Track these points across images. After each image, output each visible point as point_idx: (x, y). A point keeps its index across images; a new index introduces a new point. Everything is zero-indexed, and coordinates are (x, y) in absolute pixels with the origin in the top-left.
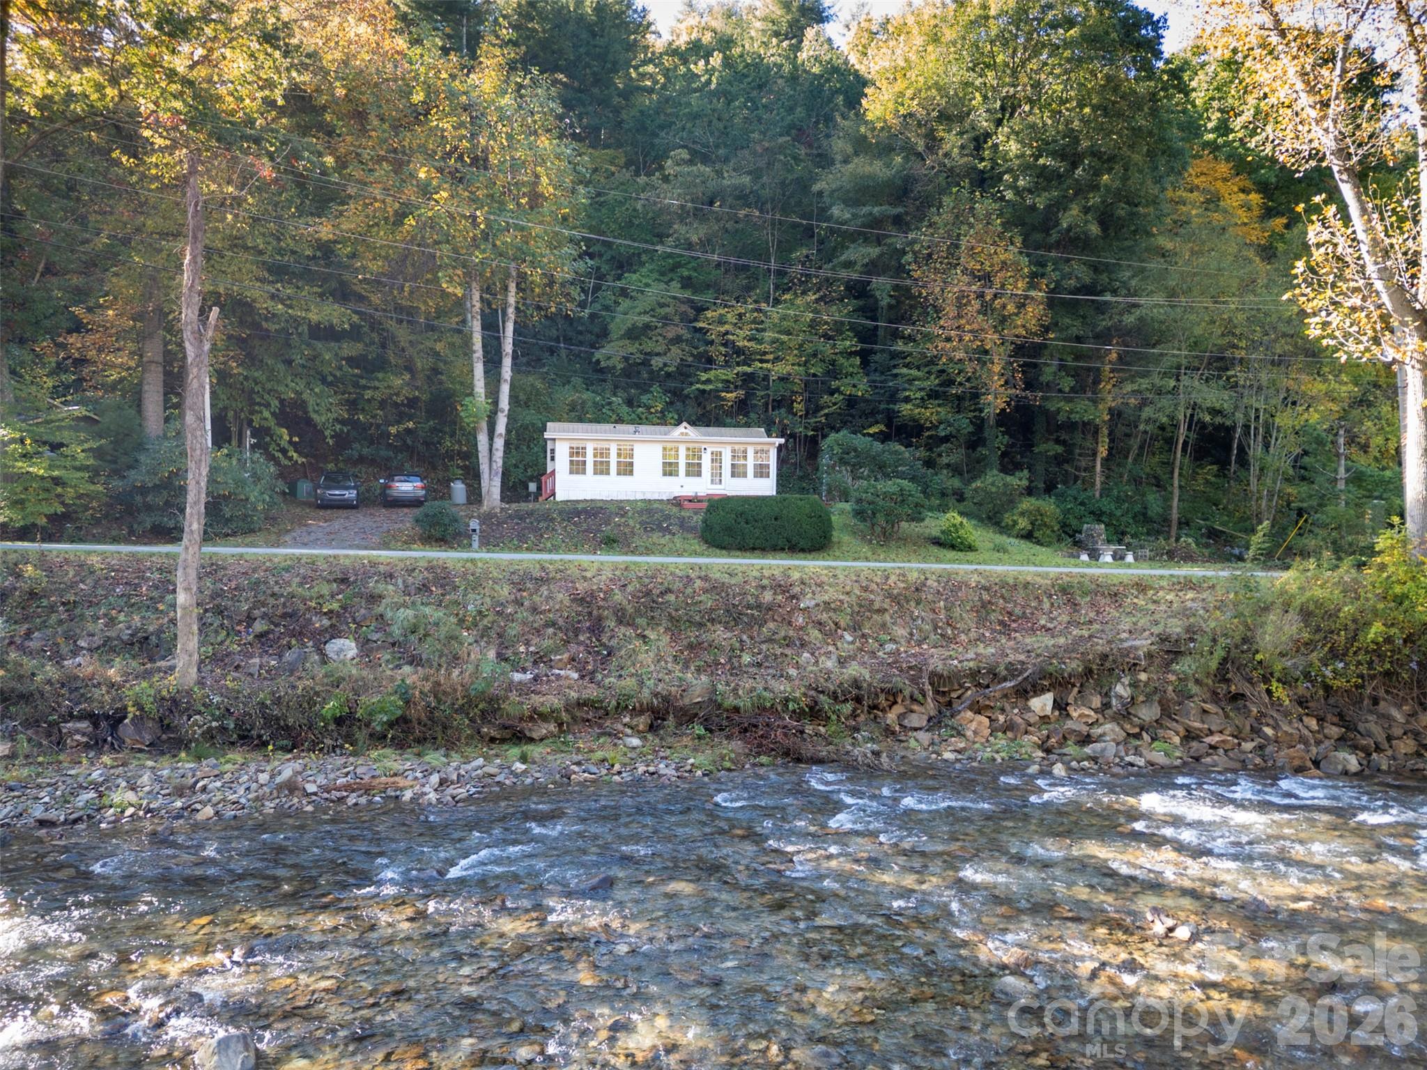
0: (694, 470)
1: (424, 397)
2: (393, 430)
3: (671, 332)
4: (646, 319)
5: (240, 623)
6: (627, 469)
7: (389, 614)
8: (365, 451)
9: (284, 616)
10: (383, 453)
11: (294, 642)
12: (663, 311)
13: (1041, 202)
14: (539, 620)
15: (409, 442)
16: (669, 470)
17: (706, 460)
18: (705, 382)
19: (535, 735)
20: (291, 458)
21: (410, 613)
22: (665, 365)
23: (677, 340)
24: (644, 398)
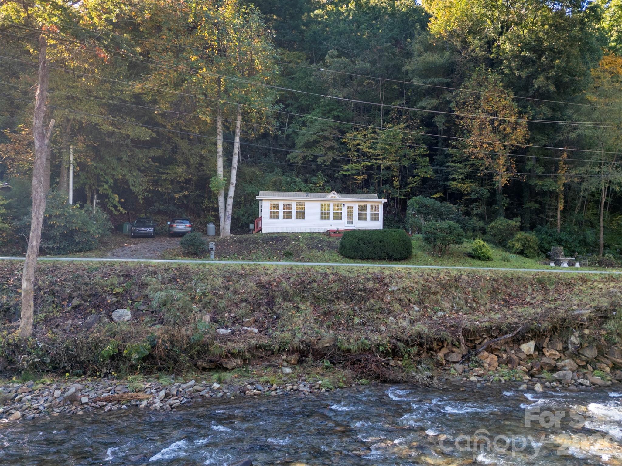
0: (338, 216)
2: (177, 196)
3: (328, 144)
4: (315, 137)
5: (64, 300)
6: (301, 215)
7: (151, 294)
8: (162, 207)
9: (90, 296)
10: (171, 208)
11: (93, 311)
12: (323, 134)
13: (524, 74)
14: (238, 298)
15: (185, 202)
16: (325, 216)
17: (345, 211)
18: (346, 171)
19: (229, 367)
20: (119, 211)
21: (163, 294)
22: (325, 161)
23: (331, 148)
24: (314, 179)
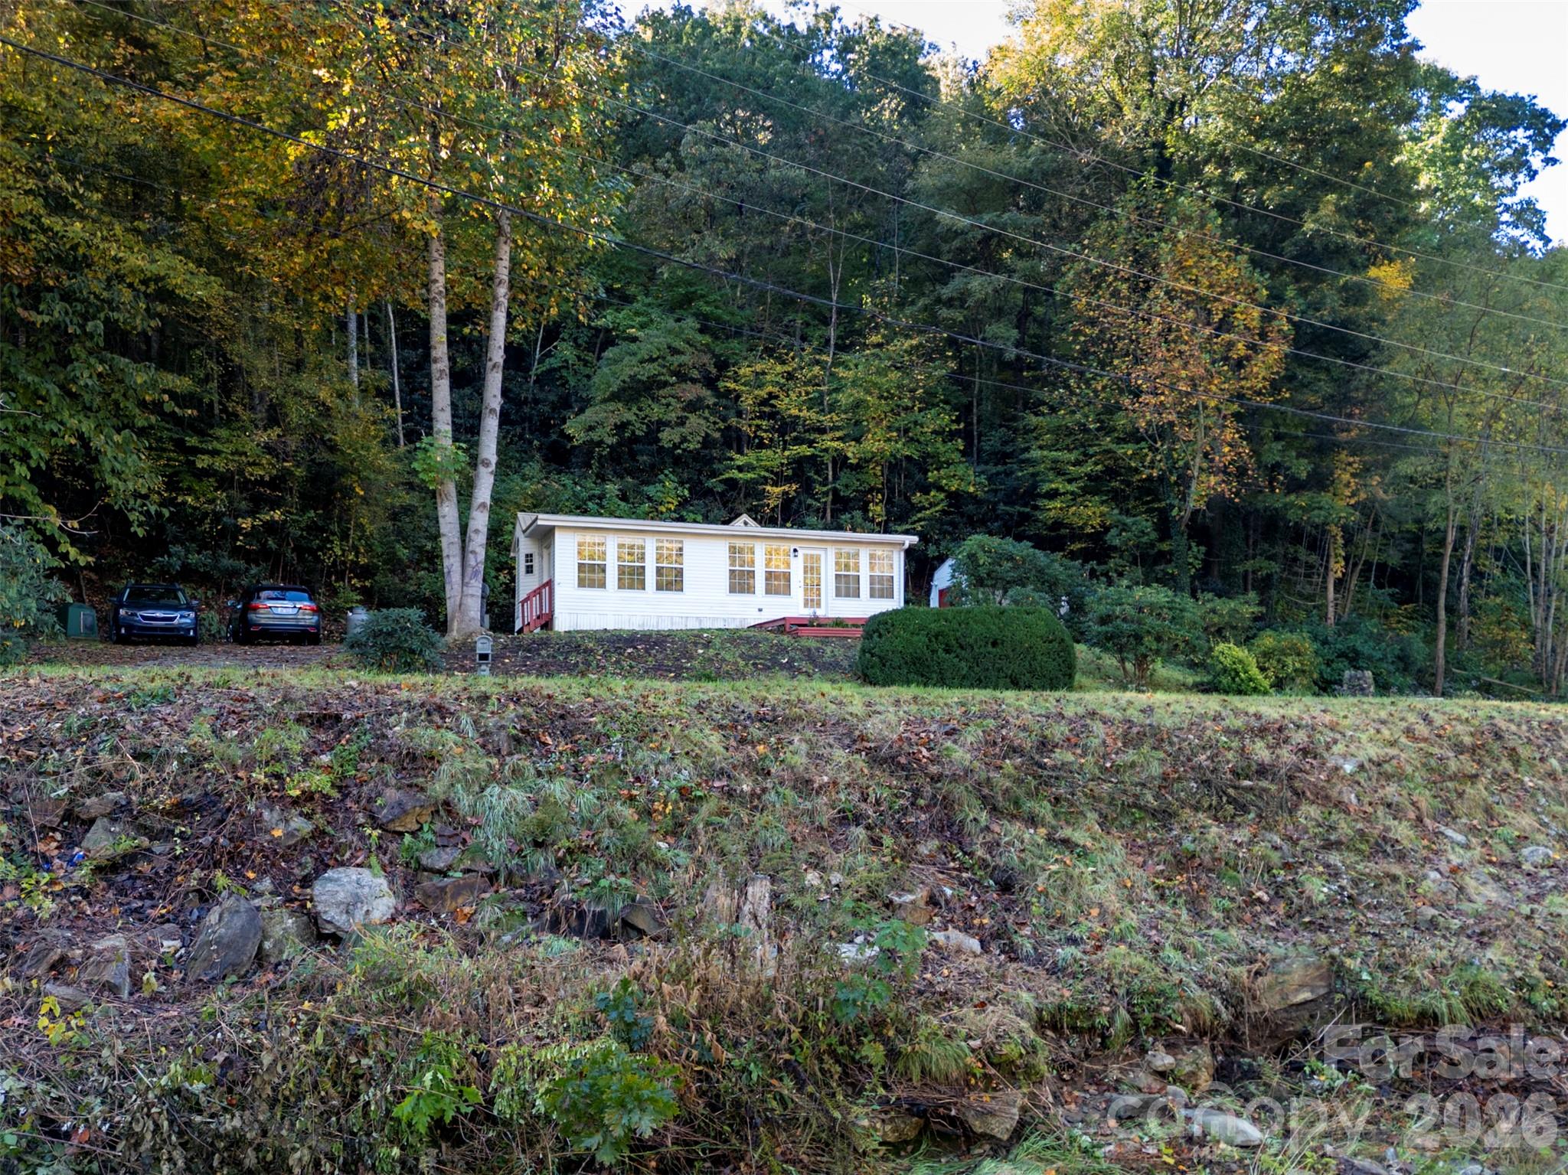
0: (778, 583)
1: (299, 472)
2: (246, 524)
3: (692, 391)
4: (652, 369)
5: (44, 833)
7: (464, 801)
10: (227, 562)
11: (221, 879)
12: (677, 360)
15: (271, 543)
16: (741, 582)
17: (797, 569)
18: (740, 469)
20: (65, 556)
21: (516, 794)
22: (684, 440)
23: (693, 406)
24: (651, 490)
